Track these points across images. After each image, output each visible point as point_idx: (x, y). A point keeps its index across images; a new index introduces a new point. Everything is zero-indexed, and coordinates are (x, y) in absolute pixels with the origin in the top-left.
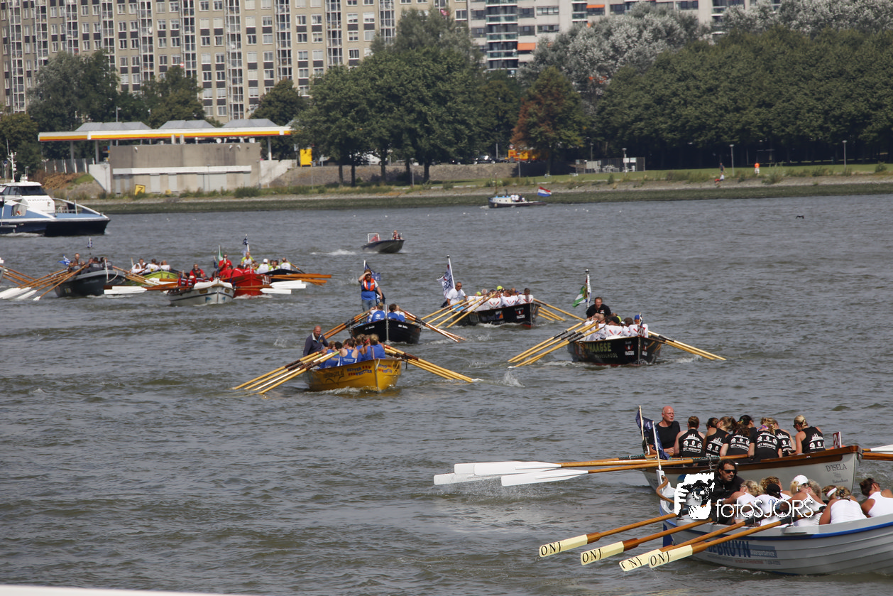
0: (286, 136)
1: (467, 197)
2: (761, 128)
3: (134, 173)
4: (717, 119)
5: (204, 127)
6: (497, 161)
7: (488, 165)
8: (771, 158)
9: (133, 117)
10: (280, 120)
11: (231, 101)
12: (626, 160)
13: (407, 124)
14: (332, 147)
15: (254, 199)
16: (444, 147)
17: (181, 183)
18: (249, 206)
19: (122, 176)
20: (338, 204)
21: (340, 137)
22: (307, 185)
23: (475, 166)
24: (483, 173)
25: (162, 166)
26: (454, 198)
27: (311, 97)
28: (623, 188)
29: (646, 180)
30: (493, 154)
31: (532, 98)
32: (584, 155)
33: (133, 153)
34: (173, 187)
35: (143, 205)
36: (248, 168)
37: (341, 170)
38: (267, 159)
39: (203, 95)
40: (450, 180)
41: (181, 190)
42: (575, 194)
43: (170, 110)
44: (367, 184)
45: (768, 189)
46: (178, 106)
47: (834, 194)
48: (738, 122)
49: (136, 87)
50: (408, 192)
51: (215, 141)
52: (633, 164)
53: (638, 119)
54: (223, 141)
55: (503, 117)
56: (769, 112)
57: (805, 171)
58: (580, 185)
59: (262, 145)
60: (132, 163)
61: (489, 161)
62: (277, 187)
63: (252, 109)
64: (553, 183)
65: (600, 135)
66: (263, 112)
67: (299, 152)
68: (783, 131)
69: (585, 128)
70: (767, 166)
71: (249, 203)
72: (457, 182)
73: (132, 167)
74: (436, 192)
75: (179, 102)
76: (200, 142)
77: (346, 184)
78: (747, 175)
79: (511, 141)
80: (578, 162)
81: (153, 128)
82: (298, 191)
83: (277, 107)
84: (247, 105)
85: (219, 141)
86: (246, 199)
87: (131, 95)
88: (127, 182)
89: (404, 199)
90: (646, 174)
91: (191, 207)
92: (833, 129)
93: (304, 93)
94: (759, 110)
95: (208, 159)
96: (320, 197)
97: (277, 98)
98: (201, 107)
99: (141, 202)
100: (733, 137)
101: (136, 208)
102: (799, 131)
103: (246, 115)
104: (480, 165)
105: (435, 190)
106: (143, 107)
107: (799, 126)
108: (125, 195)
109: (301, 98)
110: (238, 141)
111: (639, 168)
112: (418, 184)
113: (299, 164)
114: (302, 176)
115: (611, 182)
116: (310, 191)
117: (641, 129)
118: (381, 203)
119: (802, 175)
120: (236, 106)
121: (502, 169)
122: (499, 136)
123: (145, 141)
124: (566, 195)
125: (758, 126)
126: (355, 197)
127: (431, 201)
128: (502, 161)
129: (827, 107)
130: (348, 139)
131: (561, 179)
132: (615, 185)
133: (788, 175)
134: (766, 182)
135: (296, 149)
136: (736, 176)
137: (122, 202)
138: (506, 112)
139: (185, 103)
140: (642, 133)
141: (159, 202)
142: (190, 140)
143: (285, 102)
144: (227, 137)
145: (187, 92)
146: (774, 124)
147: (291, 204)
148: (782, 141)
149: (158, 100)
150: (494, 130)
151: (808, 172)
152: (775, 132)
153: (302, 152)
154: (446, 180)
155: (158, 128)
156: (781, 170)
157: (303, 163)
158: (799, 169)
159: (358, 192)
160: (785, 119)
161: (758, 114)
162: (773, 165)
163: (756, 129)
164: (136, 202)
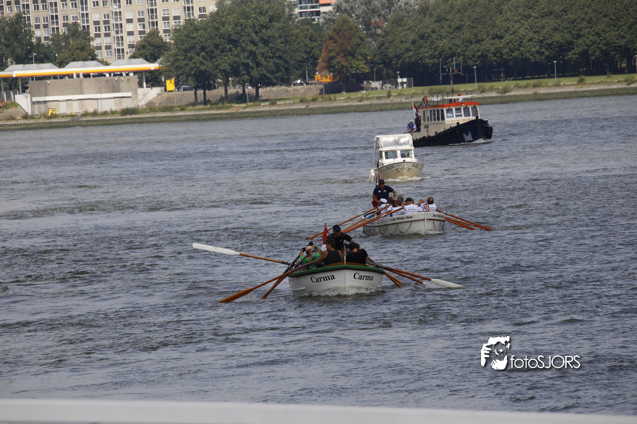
0: (155, 71)
1: (287, 109)
2: (495, 55)
3: (47, 100)
4: (464, 49)
5: (96, 66)
6: (307, 84)
7: (301, 87)
8: (502, 75)
9: (44, 60)
10: (151, 59)
11: (115, 46)
12: (400, 80)
13: (243, 60)
14: (190, 78)
15: (134, 116)
16: (269, 75)
17: (82, 106)
18: (131, 121)
19: (38, 102)
20: (195, 118)
21: (195, 70)
22: (172, 105)
23: (292, 88)
24: (298, 93)
25: (67, 94)
26: (278, 111)
27: (172, 42)
28: (398, 100)
29: (414, 94)
30: (304, 79)
31: (331, 38)
32: (369, 77)
33: (46, 85)
34: (76, 109)
35: (54, 123)
36: (129, 94)
37: (196, 93)
38: (143, 87)
39: (94, 43)
40: (274, 98)
41: (81, 111)
42: (364, 106)
43: (72, 54)
44: (216, 104)
45: (501, 97)
46: (78, 51)
47: (549, 99)
48: (478, 51)
49: (46, 39)
50: (244, 108)
51: (105, 76)
52: (405, 83)
53: (408, 50)
54: (110, 75)
55: (310, 52)
56: (501, 42)
57: (527, 84)
58: (368, 99)
59: (139, 78)
60: (46, 93)
61: (301, 84)
62: (151, 107)
63: (131, 52)
64: (348, 98)
65: (381, 64)
66: (139, 53)
67: (165, 81)
68: (511, 55)
69: (369, 58)
70: (500, 81)
71: (131, 119)
72: (279, 100)
73: (46, 96)
74: (265, 107)
75: (78, 49)
76: (94, 76)
77: (199, 104)
78: (487, 88)
79: (317, 69)
80: (365, 83)
81: (60, 68)
82: (166, 109)
83: (149, 49)
84: (126, 49)
85: (107, 75)
86: (128, 116)
87: (43, 44)
88: (42, 106)
89: (241, 113)
90: (414, 90)
91: (89, 123)
92: (547, 53)
93: (167, 39)
94: (493, 41)
95: (100, 88)
96: (182, 113)
97: (149, 43)
98: (94, 52)
99: (53, 120)
100: (475, 61)
101: (50, 125)
102: (522, 55)
103: (127, 56)
104: (295, 87)
105: (264, 106)
106: (52, 53)
107: (522, 51)
108: (41, 116)
109: (166, 43)
110: (121, 75)
111: (409, 86)
112: (252, 102)
113: (166, 90)
114: (168, 99)
115: (389, 96)
116: (175, 109)
117: (409, 57)
118: (225, 116)
119: (526, 87)
120: (119, 50)
121: (311, 89)
122: (308, 66)
123: (55, 77)
124: (358, 106)
125: (493, 53)
126: (207, 112)
127: (261, 114)
128: (311, 84)
129: (541, 38)
130: (201, 71)
131: (353, 95)
132: (392, 98)
133: (516, 87)
134: (501, 93)
135: (163, 80)
136: (478, 89)
137: (40, 121)
138: (312, 48)
139: (82, 49)
140: (411, 60)
141: (66, 120)
142: (87, 76)
143: (154, 46)
144: (114, 72)
145: (84, 41)
146: (505, 51)
147: (161, 119)
148: (511, 63)
149: (62, 47)
150: (304, 61)
151: (529, 84)
152: (505, 57)
153: (168, 82)
154: (271, 98)
155: (64, 67)
156: (511, 83)
157: (168, 89)
158: (523, 83)
159: (209, 109)
160: (512, 47)
161: (493, 44)
162: (504, 80)
163: (492, 55)
164: (50, 121)
